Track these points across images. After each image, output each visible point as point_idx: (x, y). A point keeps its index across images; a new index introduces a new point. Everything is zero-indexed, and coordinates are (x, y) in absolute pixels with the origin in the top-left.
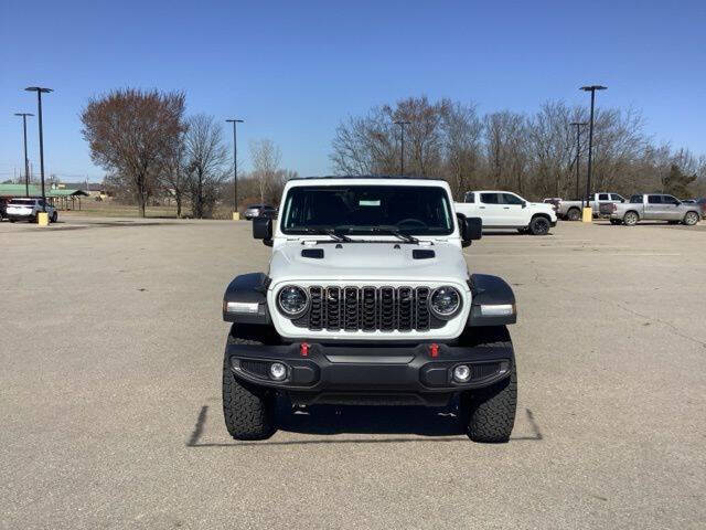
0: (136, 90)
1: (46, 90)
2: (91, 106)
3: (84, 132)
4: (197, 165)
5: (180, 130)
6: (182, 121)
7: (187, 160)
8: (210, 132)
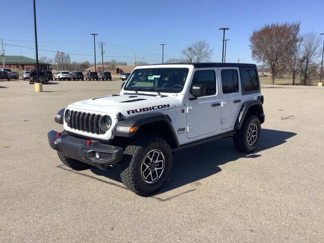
0: (276, 24)
1: (228, 29)
2: (254, 33)
3: (250, 46)
4: (306, 58)
5: (297, 41)
6: (298, 37)
7: (301, 56)
8: (315, 41)
